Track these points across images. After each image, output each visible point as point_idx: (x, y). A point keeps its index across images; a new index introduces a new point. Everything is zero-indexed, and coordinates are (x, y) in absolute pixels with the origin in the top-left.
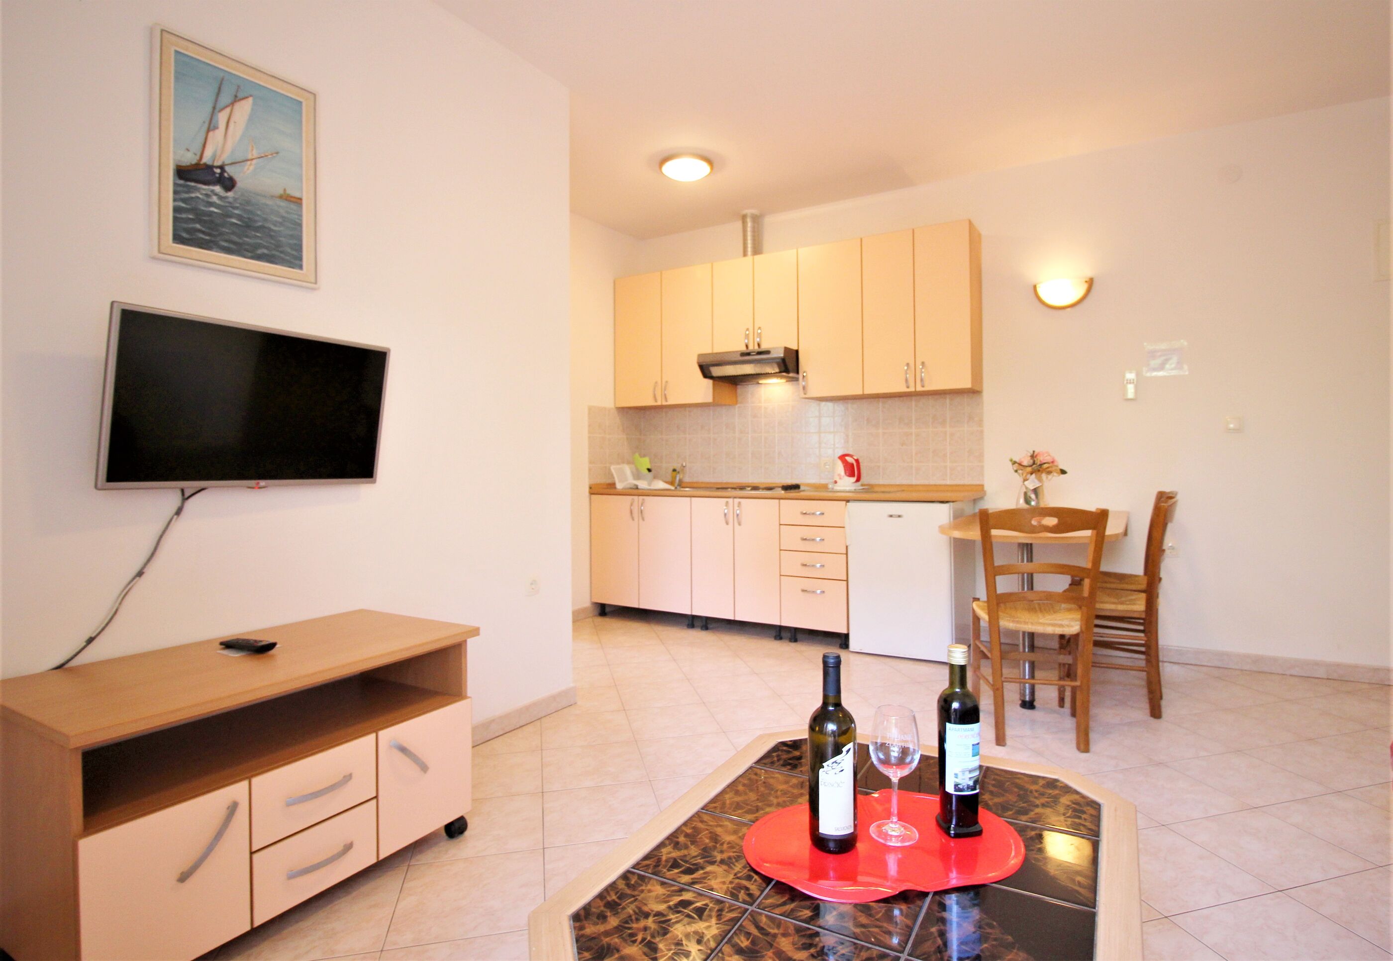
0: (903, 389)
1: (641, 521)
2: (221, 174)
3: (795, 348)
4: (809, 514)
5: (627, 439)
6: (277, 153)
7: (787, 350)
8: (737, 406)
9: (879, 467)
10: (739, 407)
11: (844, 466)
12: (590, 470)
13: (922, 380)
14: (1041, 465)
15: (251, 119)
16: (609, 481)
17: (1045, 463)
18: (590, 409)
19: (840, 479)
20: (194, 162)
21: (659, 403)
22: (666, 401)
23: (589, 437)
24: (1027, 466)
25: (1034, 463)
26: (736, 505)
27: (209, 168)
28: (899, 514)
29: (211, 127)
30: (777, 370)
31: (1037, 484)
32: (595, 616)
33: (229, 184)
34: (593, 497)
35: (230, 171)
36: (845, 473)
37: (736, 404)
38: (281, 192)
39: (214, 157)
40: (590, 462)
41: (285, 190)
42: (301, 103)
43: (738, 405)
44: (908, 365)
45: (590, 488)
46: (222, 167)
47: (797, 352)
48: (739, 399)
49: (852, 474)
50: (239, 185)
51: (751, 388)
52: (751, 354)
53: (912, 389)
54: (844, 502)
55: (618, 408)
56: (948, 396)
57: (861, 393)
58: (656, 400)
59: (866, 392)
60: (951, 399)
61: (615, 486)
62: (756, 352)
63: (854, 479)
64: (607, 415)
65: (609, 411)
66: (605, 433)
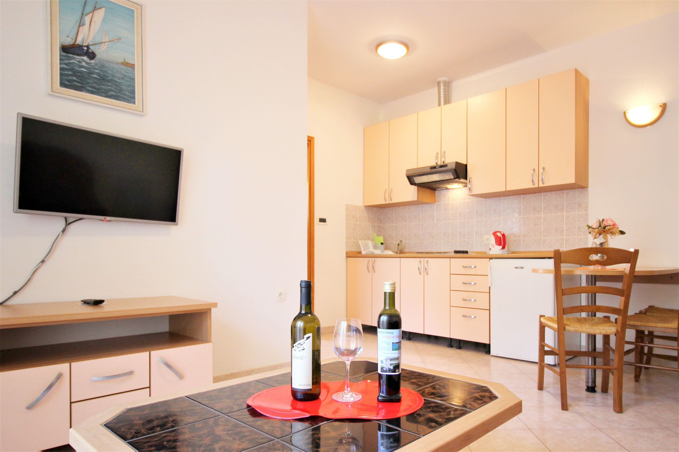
0: (530, 186)
1: (373, 273)
2: (87, 50)
3: (465, 163)
4: (468, 267)
5: (372, 225)
6: (120, 39)
7: (457, 163)
9: (520, 240)
10: (437, 205)
11: (495, 239)
13: (542, 180)
14: (604, 228)
15: (104, 20)
16: (358, 249)
17: (607, 226)
18: (347, 206)
19: (493, 247)
20: (71, 43)
21: (387, 202)
22: (391, 200)
23: (346, 223)
24: (595, 229)
25: (600, 226)
26: (425, 262)
27: (80, 47)
28: (522, 266)
29: (81, 24)
30: (452, 177)
31: (603, 240)
33: (92, 56)
34: (348, 259)
35: (92, 48)
36: (496, 243)
37: (435, 203)
38: (123, 61)
39: (83, 40)
40: (347, 238)
41: (125, 60)
42: (134, 11)
43: (436, 203)
44: (534, 170)
45: (346, 254)
46: (88, 47)
47: (466, 165)
48: (436, 199)
49: (500, 245)
50: (98, 56)
51: (443, 192)
52: (436, 167)
53: (536, 186)
54: (488, 259)
55: (365, 206)
56: (565, 191)
57: (504, 190)
58: (386, 201)
59: (507, 190)
60: (567, 194)
61: (360, 252)
62: (439, 166)
63: (501, 247)
64: (358, 211)
65: (360, 208)
66: (357, 221)
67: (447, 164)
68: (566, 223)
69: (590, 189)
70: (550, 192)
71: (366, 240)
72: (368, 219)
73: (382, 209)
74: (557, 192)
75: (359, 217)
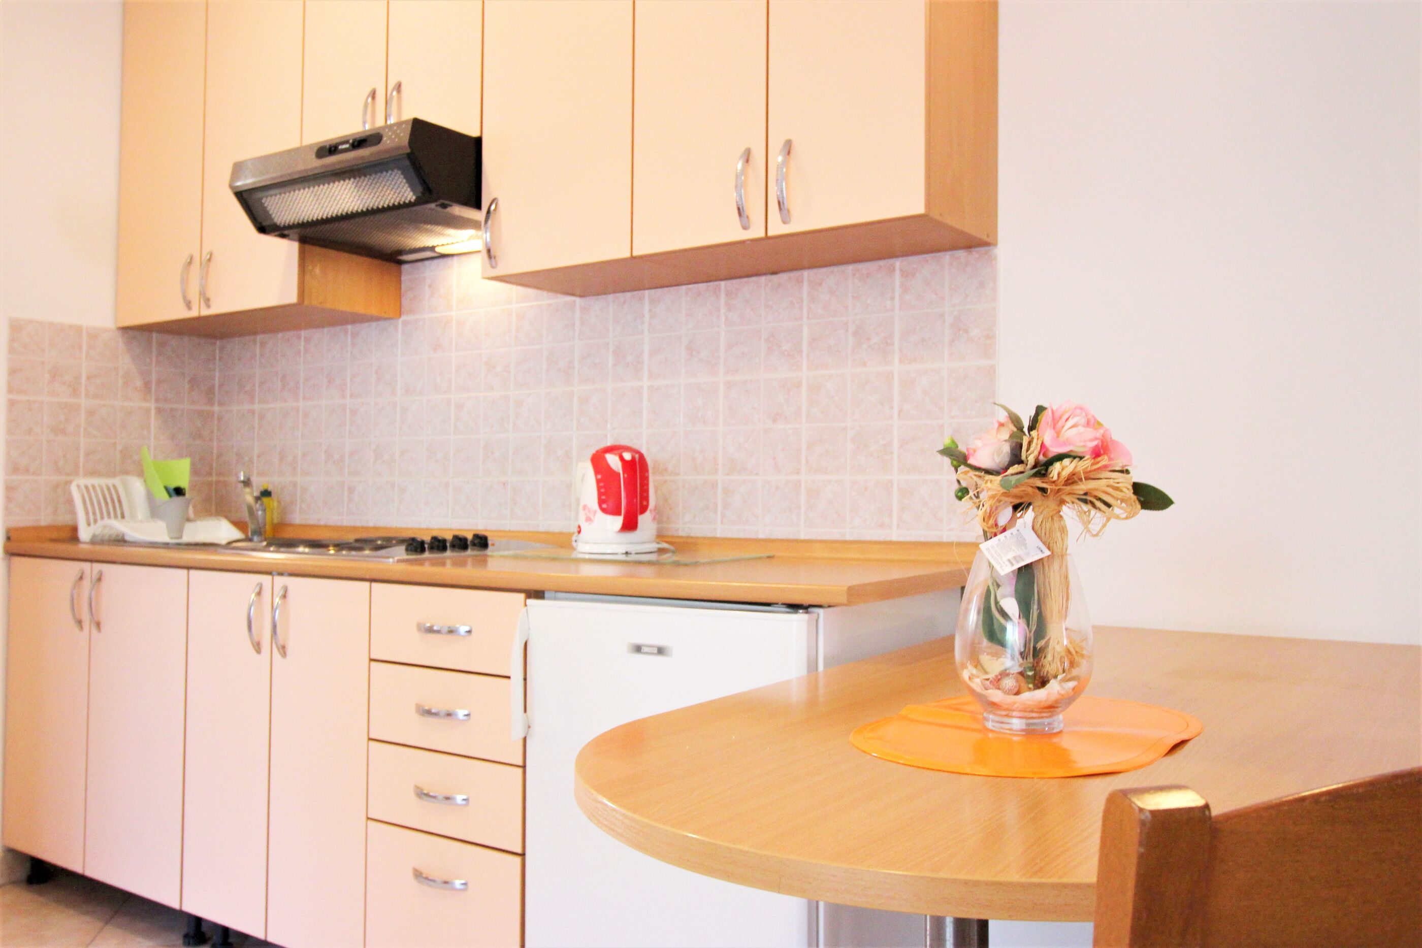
1: (94, 630)
4: (438, 632)
5: (159, 411)
8: (401, 320)
9: (714, 485)
10: (405, 323)
11: (598, 482)
12: (10, 489)
13: (782, 203)
14: (1042, 469)
16: (63, 519)
17: (1060, 457)
18: (16, 327)
19: (589, 519)
21: (194, 313)
22: (208, 306)
24: (988, 472)
25: (1016, 458)
26: (278, 592)
28: (661, 643)
30: (409, 195)
32: (14, 883)
34: (16, 560)
36: (601, 502)
37: (400, 315)
40: (14, 468)
43: (403, 318)
44: (747, 157)
45: (8, 539)
47: (478, 141)
48: (405, 302)
49: (616, 512)
51: (430, 270)
52: (341, 147)
53: (757, 232)
54: (522, 596)
55: (125, 329)
56: (898, 263)
57: (626, 254)
58: (189, 305)
59: (636, 253)
60: (905, 274)
61: (73, 535)
62: (351, 141)
63: (618, 521)
64: (84, 348)
65: (94, 335)
66: (75, 392)
67: (382, 132)
68: (900, 412)
69: (1003, 250)
70: (835, 269)
71: (113, 474)
72: (139, 383)
73: (218, 343)
74: (864, 267)
75: (89, 378)
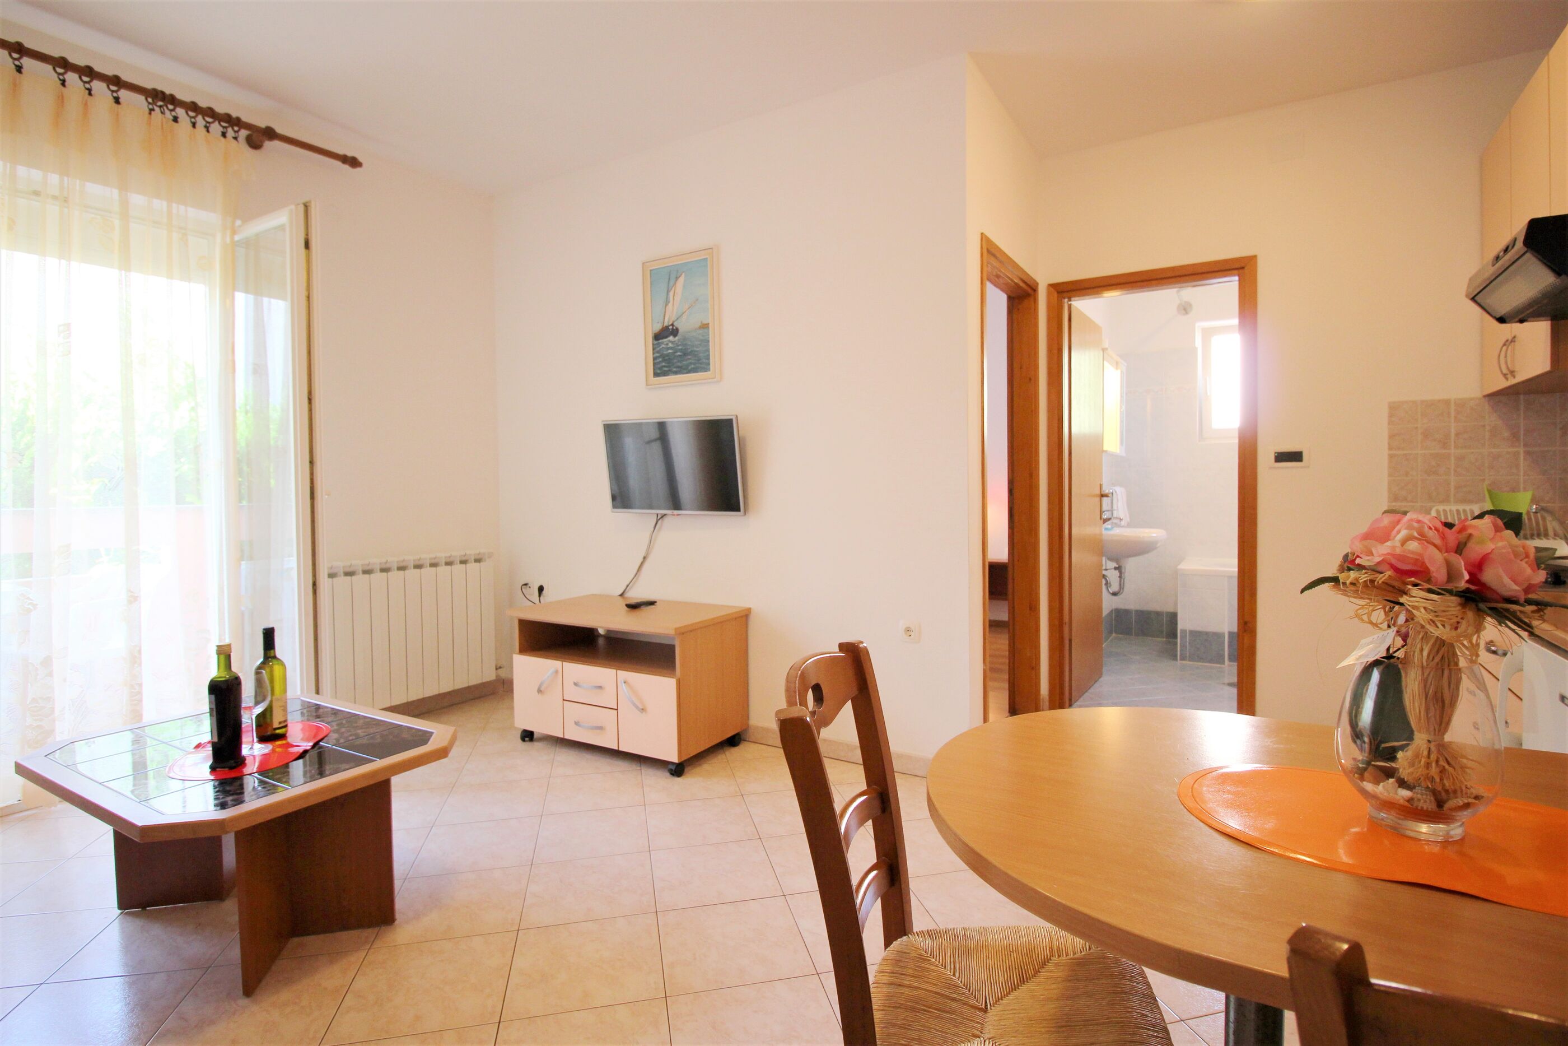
2: (673, 328)
6: (697, 300)
15: (684, 287)
20: (661, 327)
27: (667, 328)
29: (667, 302)
33: (676, 333)
35: (676, 324)
38: (699, 324)
39: (669, 322)
41: (702, 322)
42: (706, 258)
46: (672, 325)
50: (681, 331)
55: (1485, 396)
64: (1453, 414)
65: (1461, 404)
66: (1445, 445)
75: (1457, 435)
